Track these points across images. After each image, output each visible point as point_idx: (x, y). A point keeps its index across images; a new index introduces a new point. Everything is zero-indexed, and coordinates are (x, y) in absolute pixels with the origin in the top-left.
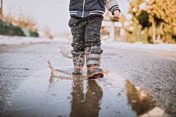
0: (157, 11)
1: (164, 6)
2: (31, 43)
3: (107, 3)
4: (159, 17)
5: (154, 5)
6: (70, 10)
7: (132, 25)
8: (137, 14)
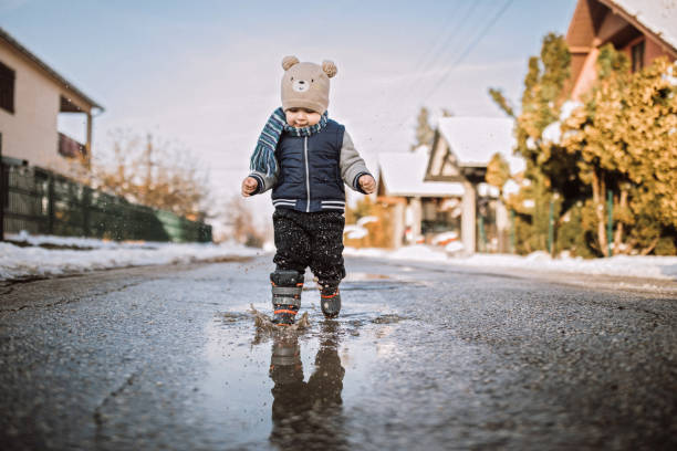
0: (602, 146)
1: (621, 132)
4: (611, 167)
5: (588, 129)
7: (528, 193)
8: (542, 158)
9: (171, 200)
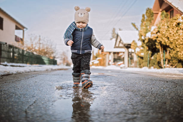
0: (162, 38)
1: (167, 34)
4: (164, 44)
5: (158, 34)
6: (71, 49)
7: (142, 51)
8: (146, 41)
9: (46, 53)
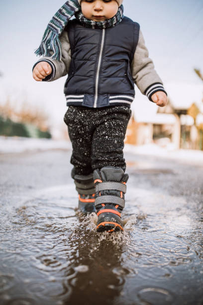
2: (40, 151)
3: (140, 79)
